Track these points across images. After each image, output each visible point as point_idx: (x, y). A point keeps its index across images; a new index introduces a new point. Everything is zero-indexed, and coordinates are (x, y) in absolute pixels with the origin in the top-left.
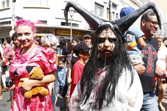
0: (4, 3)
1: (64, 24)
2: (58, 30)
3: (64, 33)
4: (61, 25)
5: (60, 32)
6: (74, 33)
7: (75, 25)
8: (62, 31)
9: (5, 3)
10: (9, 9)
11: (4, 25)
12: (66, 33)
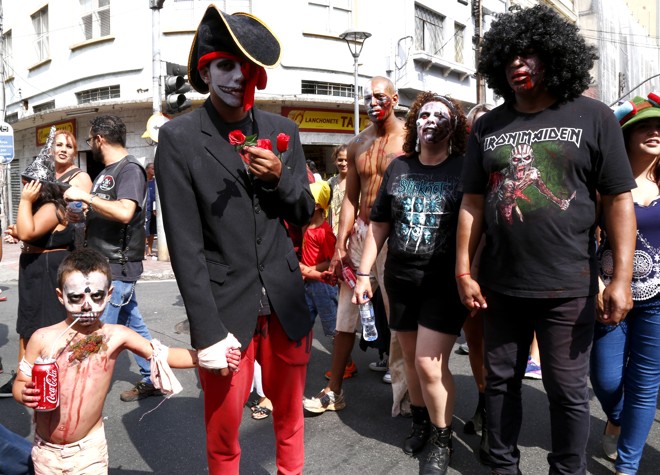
0: (88, 21)
1: (313, 87)
2: (292, 112)
3: (314, 120)
4: (304, 92)
5: (299, 118)
6: (347, 121)
7: (349, 90)
8: (308, 115)
9: (94, 23)
10: (112, 40)
11: (93, 99)
12: (322, 121)
